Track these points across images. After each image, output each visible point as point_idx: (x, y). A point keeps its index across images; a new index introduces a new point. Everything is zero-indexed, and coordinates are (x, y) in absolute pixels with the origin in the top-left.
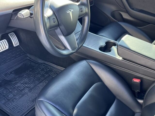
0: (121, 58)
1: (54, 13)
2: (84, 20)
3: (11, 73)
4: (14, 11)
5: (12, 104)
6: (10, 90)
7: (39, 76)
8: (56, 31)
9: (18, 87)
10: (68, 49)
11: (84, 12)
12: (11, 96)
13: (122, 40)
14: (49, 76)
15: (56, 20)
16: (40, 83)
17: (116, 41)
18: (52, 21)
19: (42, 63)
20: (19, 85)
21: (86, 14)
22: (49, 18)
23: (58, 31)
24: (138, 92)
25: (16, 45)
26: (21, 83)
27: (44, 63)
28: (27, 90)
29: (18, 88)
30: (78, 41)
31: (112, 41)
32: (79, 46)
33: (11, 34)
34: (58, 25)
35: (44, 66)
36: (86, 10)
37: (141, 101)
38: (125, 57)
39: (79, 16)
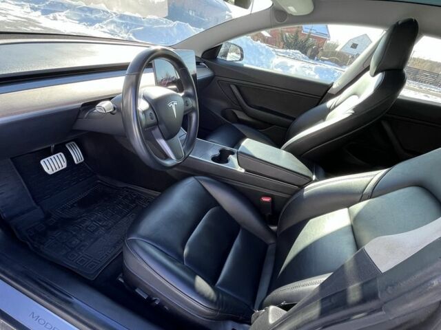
0: (243, 171)
1: (151, 106)
2: (191, 118)
3: (72, 206)
4: (83, 105)
5: (79, 255)
6: (74, 233)
7: (120, 207)
8: (153, 132)
9: (87, 226)
10: (171, 159)
11: (190, 106)
12: (76, 242)
13: (243, 146)
14: (137, 206)
15: (154, 115)
16: (122, 218)
17: (233, 147)
18: (149, 117)
19: (123, 188)
20: (87, 223)
21: (193, 110)
22: (144, 112)
23: (156, 132)
24: (269, 215)
25: (79, 162)
26: (92, 221)
27: (127, 188)
28: (102, 231)
29: (86, 228)
30: (184, 146)
31: (228, 148)
32: (187, 155)
33: (69, 144)
34: (157, 124)
35: (127, 191)
36: (193, 103)
37: (274, 228)
38: (248, 169)
39: (185, 112)
